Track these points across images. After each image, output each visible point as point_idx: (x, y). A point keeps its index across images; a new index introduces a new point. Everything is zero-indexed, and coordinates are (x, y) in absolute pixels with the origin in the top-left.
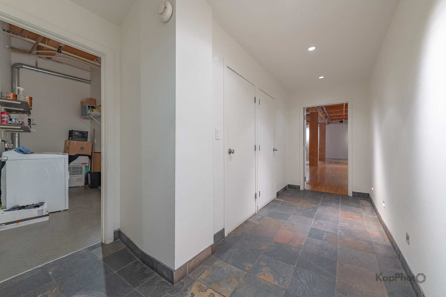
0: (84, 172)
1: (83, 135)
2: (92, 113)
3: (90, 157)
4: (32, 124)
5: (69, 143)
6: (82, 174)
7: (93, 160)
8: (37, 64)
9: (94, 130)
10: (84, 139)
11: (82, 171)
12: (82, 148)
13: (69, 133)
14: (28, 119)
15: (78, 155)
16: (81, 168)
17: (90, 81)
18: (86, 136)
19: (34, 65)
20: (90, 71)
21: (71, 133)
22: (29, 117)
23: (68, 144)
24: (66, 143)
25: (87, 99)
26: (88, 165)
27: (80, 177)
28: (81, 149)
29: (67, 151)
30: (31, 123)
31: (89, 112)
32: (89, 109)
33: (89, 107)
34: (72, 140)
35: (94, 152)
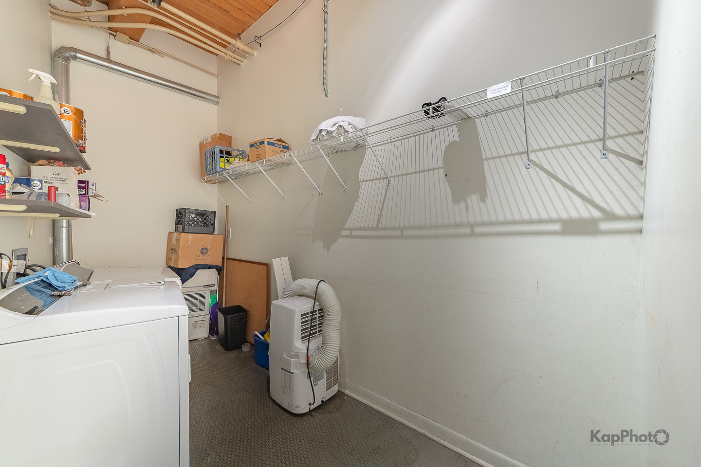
0: (208, 304)
1: (205, 219)
2: (228, 166)
3: (220, 270)
4: (92, 196)
5: (178, 240)
6: (203, 309)
7: (225, 277)
8: (108, 53)
9: (227, 206)
10: (206, 229)
11: (203, 304)
12: (204, 251)
13: (177, 215)
14: (80, 182)
15: (197, 267)
16: (202, 296)
17: (218, 97)
18: (212, 222)
19: (103, 54)
20: (217, 76)
21: (180, 215)
22: (83, 177)
23: (174, 241)
24: (170, 239)
25: (214, 137)
26: (215, 288)
27: (200, 318)
28: (202, 253)
29: (173, 257)
30: (90, 193)
31: (222, 165)
32: (221, 157)
33: (221, 152)
34: (183, 231)
35: (228, 259)
